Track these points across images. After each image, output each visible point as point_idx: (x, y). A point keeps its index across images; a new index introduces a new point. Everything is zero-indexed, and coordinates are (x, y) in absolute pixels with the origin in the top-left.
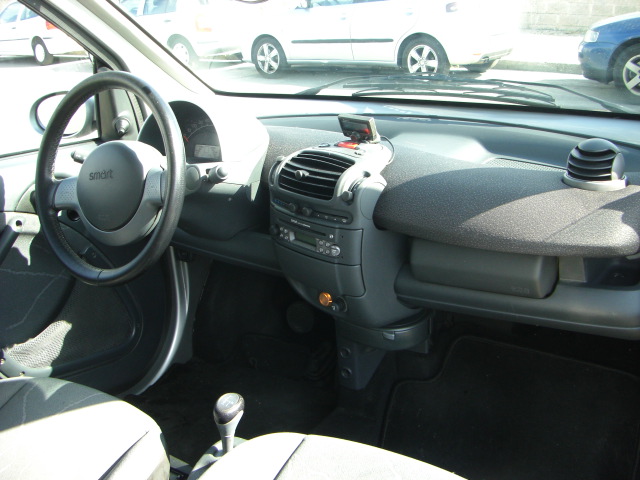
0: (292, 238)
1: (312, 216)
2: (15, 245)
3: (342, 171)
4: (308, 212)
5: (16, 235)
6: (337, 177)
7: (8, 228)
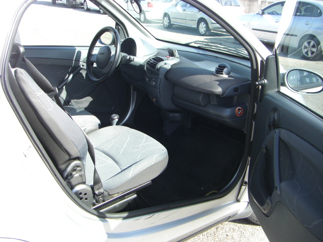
0: (147, 80)
1: (151, 73)
2: (81, 72)
3: (159, 62)
4: (151, 72)
5: (82, 69)
6: (157, 63)
7: (80, 66)
